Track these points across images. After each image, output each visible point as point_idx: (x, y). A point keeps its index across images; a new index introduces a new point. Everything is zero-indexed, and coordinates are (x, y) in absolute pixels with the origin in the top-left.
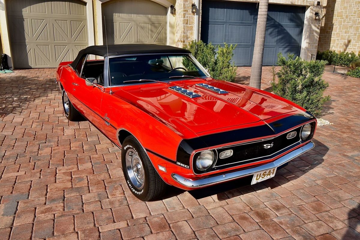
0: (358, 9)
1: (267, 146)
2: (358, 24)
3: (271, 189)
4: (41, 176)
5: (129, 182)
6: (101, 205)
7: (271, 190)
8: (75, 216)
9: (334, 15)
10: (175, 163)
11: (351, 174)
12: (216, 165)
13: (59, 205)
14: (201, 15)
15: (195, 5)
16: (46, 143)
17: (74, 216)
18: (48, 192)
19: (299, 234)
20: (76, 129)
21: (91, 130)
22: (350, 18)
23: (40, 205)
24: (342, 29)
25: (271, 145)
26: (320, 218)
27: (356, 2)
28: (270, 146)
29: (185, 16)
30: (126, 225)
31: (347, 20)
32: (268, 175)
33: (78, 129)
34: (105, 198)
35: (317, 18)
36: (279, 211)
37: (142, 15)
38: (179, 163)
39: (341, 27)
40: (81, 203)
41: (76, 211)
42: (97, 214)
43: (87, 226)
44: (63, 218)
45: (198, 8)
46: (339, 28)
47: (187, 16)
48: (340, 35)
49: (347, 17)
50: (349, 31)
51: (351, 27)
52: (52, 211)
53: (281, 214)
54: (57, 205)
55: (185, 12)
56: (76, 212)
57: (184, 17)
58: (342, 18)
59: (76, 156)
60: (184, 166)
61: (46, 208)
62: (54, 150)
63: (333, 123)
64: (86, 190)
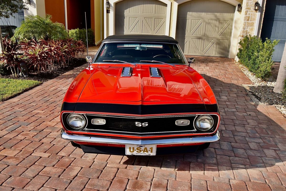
1: (138, 124)
14: (264, 12)
15: (258, 3)
28: (142, 124)
29: (247, 13)
30: (47, 156)
36: (155, 189)
37: (210, 13)
45: (261, 5)
47: (250, 13)
55: (247, 10)
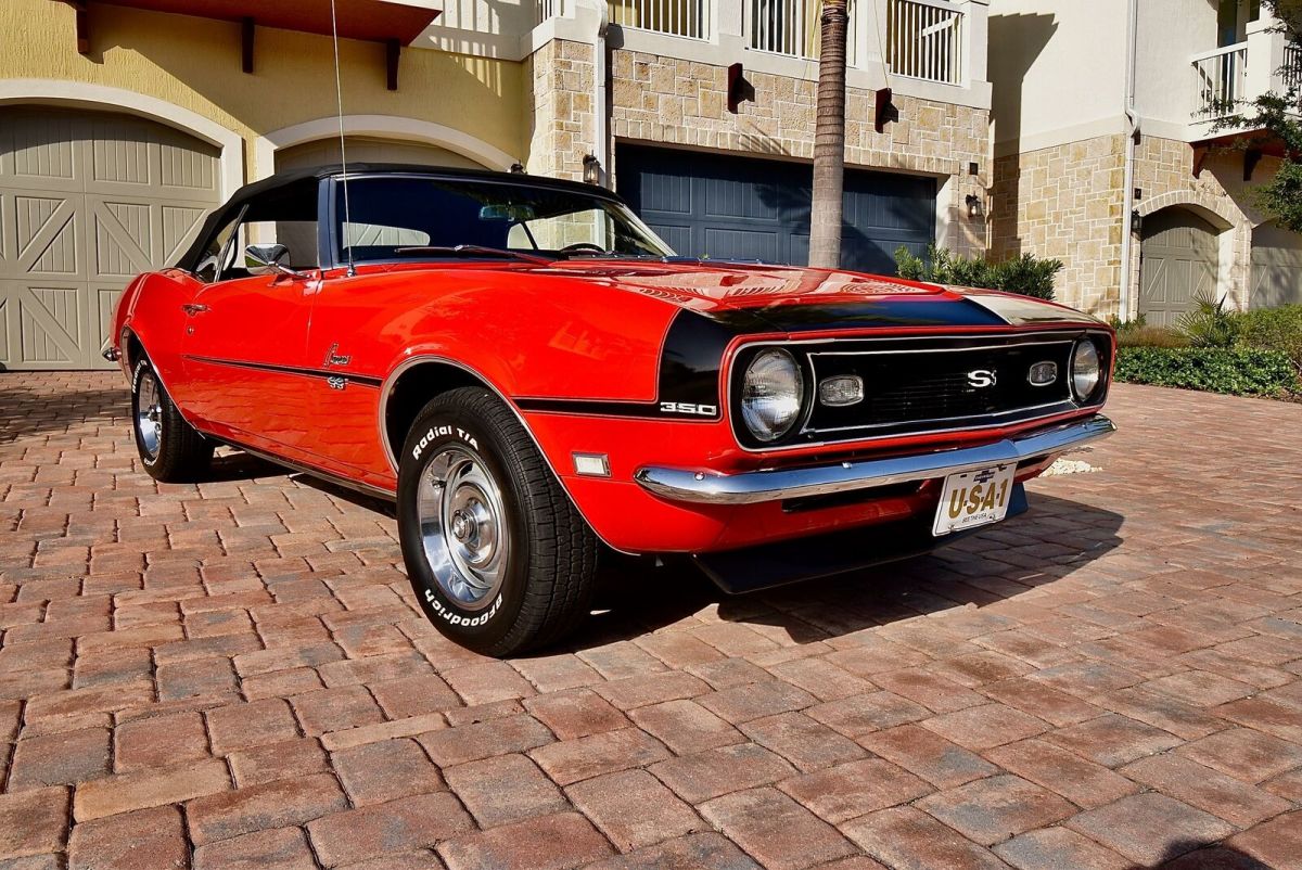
0: (1088, 191)
1: (980, 379)
2: (1093, 238)
3: (976, 606)
4: (47, 617)
5: (430, 595)
6: (319, 676)
7: (979, 610)
8: (208, 713)
9: (1019, 215)
10: (654, 411)
11: (1228, 564)
12: (810, 425)
13: (132, 686)
15: (594, 159)
16: (64, 535)
17: (203, 715)
18: (77, 657)
19: (1143, 705)
20: (189, 501)
21: (246, 502)
22: (1066, 221)
23: (44, 691)
24: (1048, 254)
25: (993, 375)
26: (1193, 665)
27: (1079, 172)
28: (990, 377)
30: (440, 725)
31: (1060, 227)
32: (986, 502)
33: (196, 500)
34: (334, 659)
35: (974, 211)
36: (1037, 656)
38: (674, 404)
40: (231, 679)
41: (210, 697)
42: (305, 703)
43: (266, 736)
44: (152, 721)
45: (603, 167)
49: (1057, 217)
50: (1069, 258)
51: (1074, 246)
52: (100, 705)
53: (1046, 662)
54: (125, 687)
56: (212, 702)
58: (1044, 222)
59: (196, 564)
60: (693, 411)
61: (75, 698)
62: (97, 551)
63: (1100, 469)
64: (248, 643)
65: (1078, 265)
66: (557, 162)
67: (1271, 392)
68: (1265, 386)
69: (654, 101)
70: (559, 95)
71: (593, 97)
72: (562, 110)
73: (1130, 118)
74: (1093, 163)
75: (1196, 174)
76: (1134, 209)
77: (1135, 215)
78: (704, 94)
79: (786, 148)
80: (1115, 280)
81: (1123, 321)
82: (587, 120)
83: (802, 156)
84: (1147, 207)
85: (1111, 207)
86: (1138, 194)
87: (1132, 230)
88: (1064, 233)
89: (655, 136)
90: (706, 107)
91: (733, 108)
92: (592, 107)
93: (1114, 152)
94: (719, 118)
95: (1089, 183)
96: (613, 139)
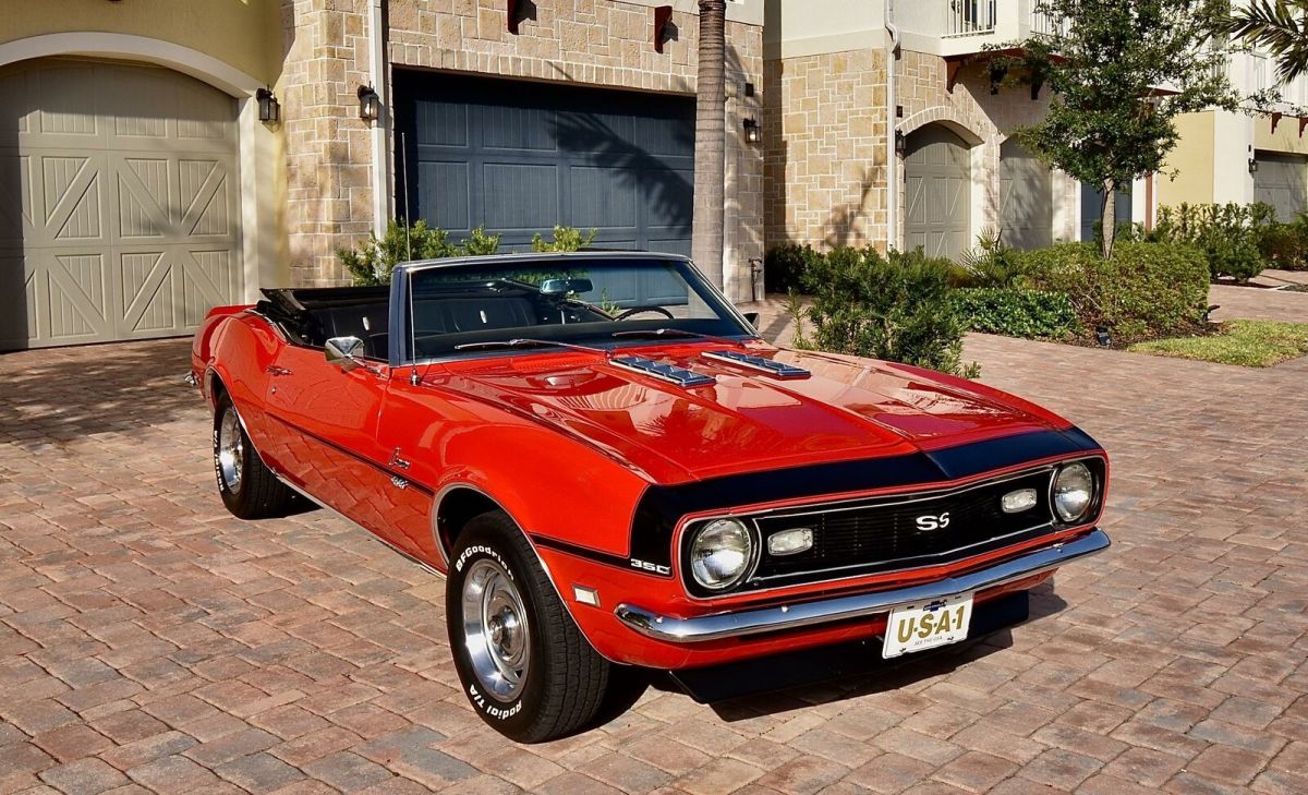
0: (850, 106)
1: (927, 523)
2: (857, 157)
12: (755, 575)
14: (393, 126)
15: (371, 92)
22: (830, 137)
24: (810, 173)
25: (941, 520)
26: (1196, 620)
27: (839, 84)
28: (938, 521)
29: (335, 132)
31: (821, 143)
32: (940, 628)
35: (753, 137)
38: (640, 562)
39: (804, 167)
45: (381, 100)
46: (799, 169)
47: (345, 129)
48: (804, 192)
49: (819, 133)
50: (833, 178)
51: (837, 165)
53: (1117, 629)
55: (334, 117)
57: (334, 134)
58: (804, 137)
60: (653, 569)
65: (843, 186)
66: (330, 95)
67: (1061, 336)
68: (1054, 329)
69: (430, 22)
70: (329, 17)
71: (366, 18)
72: (334, 34)
73: (891, 33)
74: (854, 77)
75: (950, 89)
76: (897, 127)
77: (898, 134)
78: (483, 13)
79: (568, 73)
80: (882, 202)
81: (901, 253)
82: (362, 45)
83: (584, 81)
84: (909, 124)
85: (875, 125)
86: (899, 113)
87: (896, 150)
88: (826, 150)
89: (434, 62)
90: (485, 27)
91: (513, 29)
92: (366, 30)
93: (875, 67)
94: (499, 40)
95: (851, 98)
96: (390, 66)
